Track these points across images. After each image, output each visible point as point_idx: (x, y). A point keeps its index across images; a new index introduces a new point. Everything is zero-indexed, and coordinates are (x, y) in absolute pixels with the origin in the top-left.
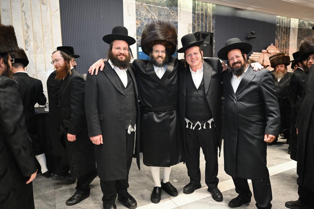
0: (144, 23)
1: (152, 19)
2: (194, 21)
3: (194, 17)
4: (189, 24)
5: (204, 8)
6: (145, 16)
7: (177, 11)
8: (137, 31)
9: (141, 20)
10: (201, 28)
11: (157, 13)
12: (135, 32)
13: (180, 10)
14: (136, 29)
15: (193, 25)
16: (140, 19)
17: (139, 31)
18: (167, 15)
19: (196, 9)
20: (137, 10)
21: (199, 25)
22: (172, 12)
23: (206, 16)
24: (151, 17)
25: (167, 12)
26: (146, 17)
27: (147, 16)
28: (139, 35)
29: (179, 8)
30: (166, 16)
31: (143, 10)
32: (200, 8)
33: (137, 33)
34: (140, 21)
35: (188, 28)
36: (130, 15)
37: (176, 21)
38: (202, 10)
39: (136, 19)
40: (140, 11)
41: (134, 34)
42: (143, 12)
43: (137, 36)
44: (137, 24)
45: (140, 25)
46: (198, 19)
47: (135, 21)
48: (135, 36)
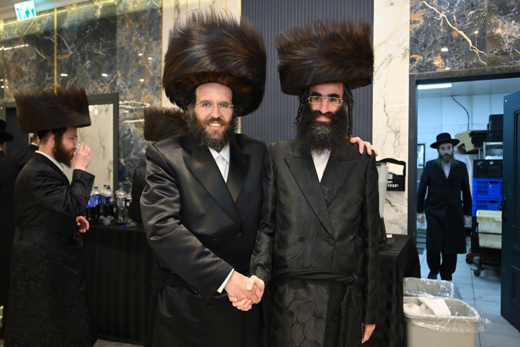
0: (435, 13)
8: (410, 41)
9: (427, 7)
12: (407, 44)
14: (410, 35)
16: (424, 7)
17: (419, 39)
28: (418, 51)
33: (412, 46)
34: (423, 12)
36: (392, 4)
39: (411, 9)
41: (403, 51)
43: (411, 54)
44: (412, 22)
45: (422, 22)
47: (406, 17)
48: (404, 55)
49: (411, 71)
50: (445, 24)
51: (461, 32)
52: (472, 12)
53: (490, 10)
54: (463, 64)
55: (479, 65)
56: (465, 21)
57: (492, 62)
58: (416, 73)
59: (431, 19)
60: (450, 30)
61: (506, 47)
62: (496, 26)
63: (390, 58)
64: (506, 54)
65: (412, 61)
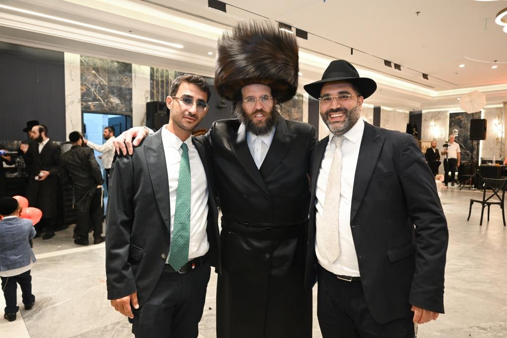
0: (90, 88)
1: (100, 85)
2: (152, 88)
3: (152, 84)
4: (147, 91)
5: (165, 75)
6: (93, 81)
7: (131, 77)
10: (161, 95)
11: (107, 79)
12: (80, 97)
13: (135, 76)
14: (81, 94)
15: (151, 91)
16: (86, 85)
17: (84, 96)
18: (120, 81)
19: (155, 75)
20: (81, 75)
21: (158, 92)
22: (126, 78)
23: (167, 83)
24: (99, 83)
25: (119, 78)
26: (93, 83)
27: (94, 81)
28: (84, 101)
29: (133, 75)
30: (118, 82)
31: (89, 75)
32: (160, 75)
33: (82, 99)
34: (85, 87)
35: (145, 95)
36: (73, 80)
37: (130, 87)
38: (162, 76)
39: (81, 84)
40: (86, 76)
41: (78, 100)
42: (89, 77)
43: (81, 102)
44: (82, 90)
45: (85, 90)
46: (157, 86)
47: (79, 87)
48: (79, 102)
49: (82, 108)
50: (94, 93)
51: (100, 98)
52: (103, 91)
53: (109, 92)
54: (100, 109)
55: (105, 110)
56: (101, 94)
57: (110, 110)
58: (83, 109)
59: (88, 90)
60: (96, 96)
61: (114, 106)
62: (111, 98)
63: (73, 102)
64: (114, 108)
65: (82, 104)
